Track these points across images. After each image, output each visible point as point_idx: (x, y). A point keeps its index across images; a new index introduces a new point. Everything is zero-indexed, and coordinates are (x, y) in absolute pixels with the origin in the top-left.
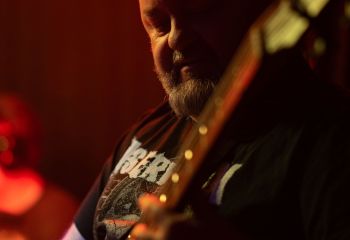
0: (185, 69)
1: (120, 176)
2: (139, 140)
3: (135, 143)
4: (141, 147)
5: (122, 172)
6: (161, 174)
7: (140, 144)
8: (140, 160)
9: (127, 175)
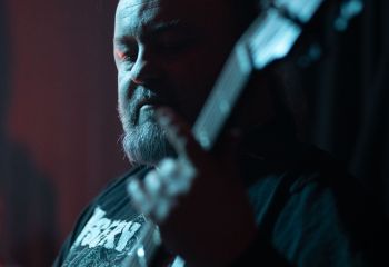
0: (145, 107)
1: (81, 248)
2: (103, 209)
3: (99, 212)
4: (105, 217)
5: (83, 244)
6: (118, 236)
7: (104, 213)
8: (102, 231)
9: (87, 245)
